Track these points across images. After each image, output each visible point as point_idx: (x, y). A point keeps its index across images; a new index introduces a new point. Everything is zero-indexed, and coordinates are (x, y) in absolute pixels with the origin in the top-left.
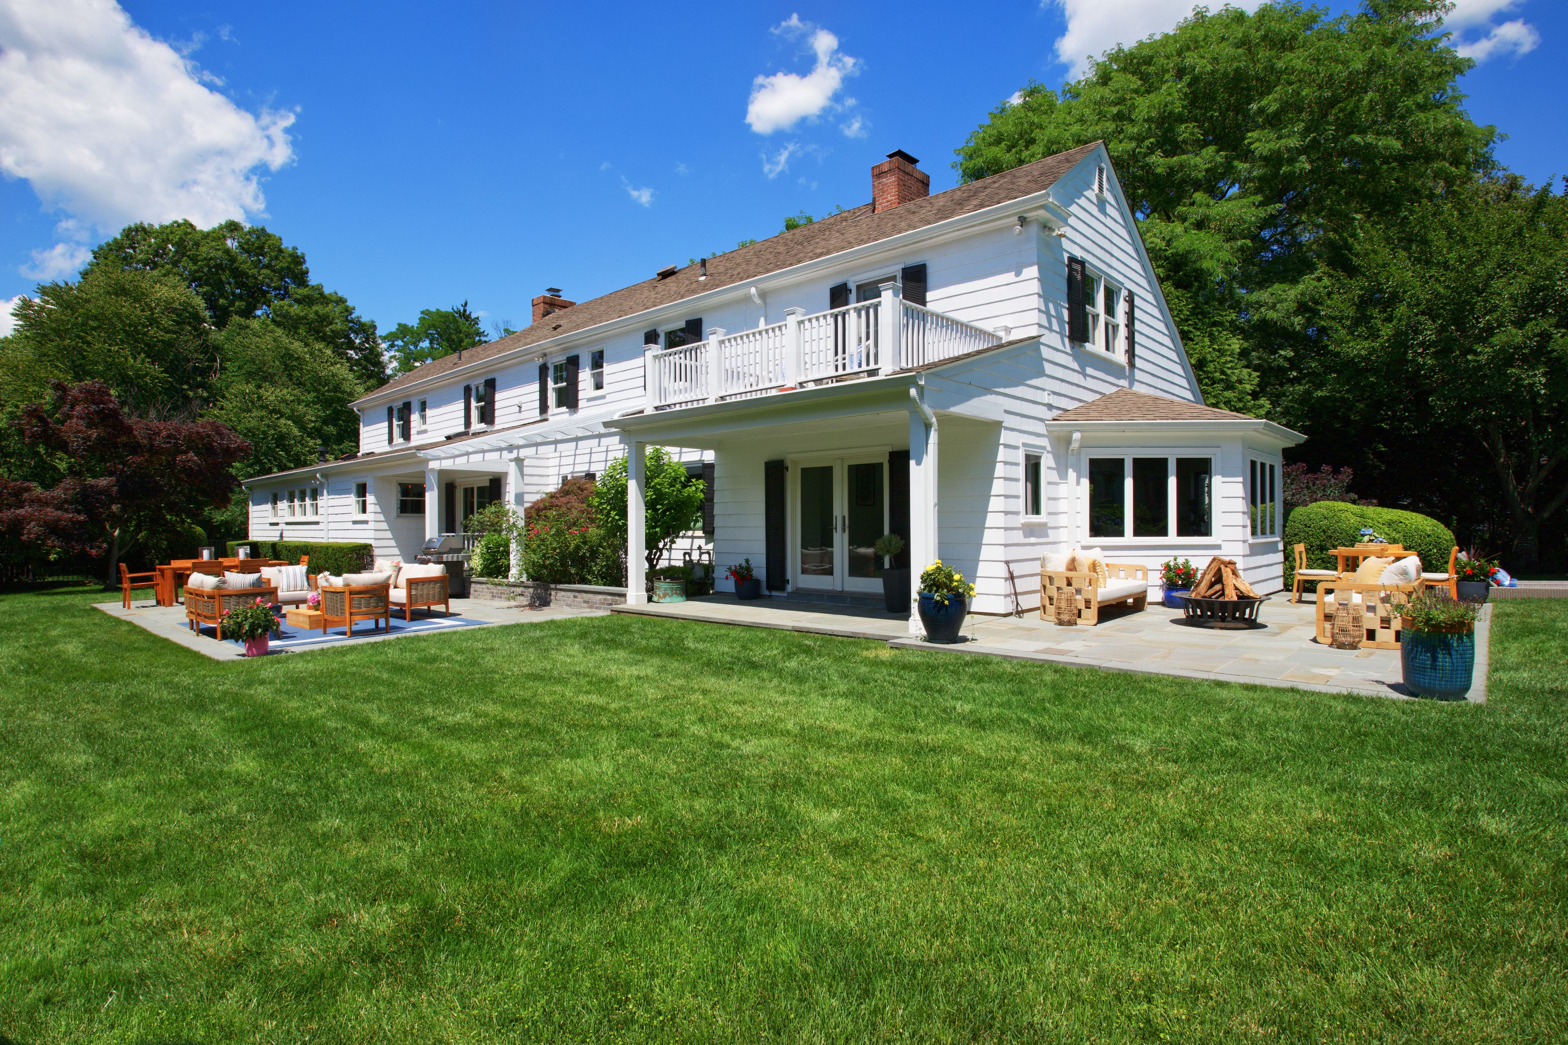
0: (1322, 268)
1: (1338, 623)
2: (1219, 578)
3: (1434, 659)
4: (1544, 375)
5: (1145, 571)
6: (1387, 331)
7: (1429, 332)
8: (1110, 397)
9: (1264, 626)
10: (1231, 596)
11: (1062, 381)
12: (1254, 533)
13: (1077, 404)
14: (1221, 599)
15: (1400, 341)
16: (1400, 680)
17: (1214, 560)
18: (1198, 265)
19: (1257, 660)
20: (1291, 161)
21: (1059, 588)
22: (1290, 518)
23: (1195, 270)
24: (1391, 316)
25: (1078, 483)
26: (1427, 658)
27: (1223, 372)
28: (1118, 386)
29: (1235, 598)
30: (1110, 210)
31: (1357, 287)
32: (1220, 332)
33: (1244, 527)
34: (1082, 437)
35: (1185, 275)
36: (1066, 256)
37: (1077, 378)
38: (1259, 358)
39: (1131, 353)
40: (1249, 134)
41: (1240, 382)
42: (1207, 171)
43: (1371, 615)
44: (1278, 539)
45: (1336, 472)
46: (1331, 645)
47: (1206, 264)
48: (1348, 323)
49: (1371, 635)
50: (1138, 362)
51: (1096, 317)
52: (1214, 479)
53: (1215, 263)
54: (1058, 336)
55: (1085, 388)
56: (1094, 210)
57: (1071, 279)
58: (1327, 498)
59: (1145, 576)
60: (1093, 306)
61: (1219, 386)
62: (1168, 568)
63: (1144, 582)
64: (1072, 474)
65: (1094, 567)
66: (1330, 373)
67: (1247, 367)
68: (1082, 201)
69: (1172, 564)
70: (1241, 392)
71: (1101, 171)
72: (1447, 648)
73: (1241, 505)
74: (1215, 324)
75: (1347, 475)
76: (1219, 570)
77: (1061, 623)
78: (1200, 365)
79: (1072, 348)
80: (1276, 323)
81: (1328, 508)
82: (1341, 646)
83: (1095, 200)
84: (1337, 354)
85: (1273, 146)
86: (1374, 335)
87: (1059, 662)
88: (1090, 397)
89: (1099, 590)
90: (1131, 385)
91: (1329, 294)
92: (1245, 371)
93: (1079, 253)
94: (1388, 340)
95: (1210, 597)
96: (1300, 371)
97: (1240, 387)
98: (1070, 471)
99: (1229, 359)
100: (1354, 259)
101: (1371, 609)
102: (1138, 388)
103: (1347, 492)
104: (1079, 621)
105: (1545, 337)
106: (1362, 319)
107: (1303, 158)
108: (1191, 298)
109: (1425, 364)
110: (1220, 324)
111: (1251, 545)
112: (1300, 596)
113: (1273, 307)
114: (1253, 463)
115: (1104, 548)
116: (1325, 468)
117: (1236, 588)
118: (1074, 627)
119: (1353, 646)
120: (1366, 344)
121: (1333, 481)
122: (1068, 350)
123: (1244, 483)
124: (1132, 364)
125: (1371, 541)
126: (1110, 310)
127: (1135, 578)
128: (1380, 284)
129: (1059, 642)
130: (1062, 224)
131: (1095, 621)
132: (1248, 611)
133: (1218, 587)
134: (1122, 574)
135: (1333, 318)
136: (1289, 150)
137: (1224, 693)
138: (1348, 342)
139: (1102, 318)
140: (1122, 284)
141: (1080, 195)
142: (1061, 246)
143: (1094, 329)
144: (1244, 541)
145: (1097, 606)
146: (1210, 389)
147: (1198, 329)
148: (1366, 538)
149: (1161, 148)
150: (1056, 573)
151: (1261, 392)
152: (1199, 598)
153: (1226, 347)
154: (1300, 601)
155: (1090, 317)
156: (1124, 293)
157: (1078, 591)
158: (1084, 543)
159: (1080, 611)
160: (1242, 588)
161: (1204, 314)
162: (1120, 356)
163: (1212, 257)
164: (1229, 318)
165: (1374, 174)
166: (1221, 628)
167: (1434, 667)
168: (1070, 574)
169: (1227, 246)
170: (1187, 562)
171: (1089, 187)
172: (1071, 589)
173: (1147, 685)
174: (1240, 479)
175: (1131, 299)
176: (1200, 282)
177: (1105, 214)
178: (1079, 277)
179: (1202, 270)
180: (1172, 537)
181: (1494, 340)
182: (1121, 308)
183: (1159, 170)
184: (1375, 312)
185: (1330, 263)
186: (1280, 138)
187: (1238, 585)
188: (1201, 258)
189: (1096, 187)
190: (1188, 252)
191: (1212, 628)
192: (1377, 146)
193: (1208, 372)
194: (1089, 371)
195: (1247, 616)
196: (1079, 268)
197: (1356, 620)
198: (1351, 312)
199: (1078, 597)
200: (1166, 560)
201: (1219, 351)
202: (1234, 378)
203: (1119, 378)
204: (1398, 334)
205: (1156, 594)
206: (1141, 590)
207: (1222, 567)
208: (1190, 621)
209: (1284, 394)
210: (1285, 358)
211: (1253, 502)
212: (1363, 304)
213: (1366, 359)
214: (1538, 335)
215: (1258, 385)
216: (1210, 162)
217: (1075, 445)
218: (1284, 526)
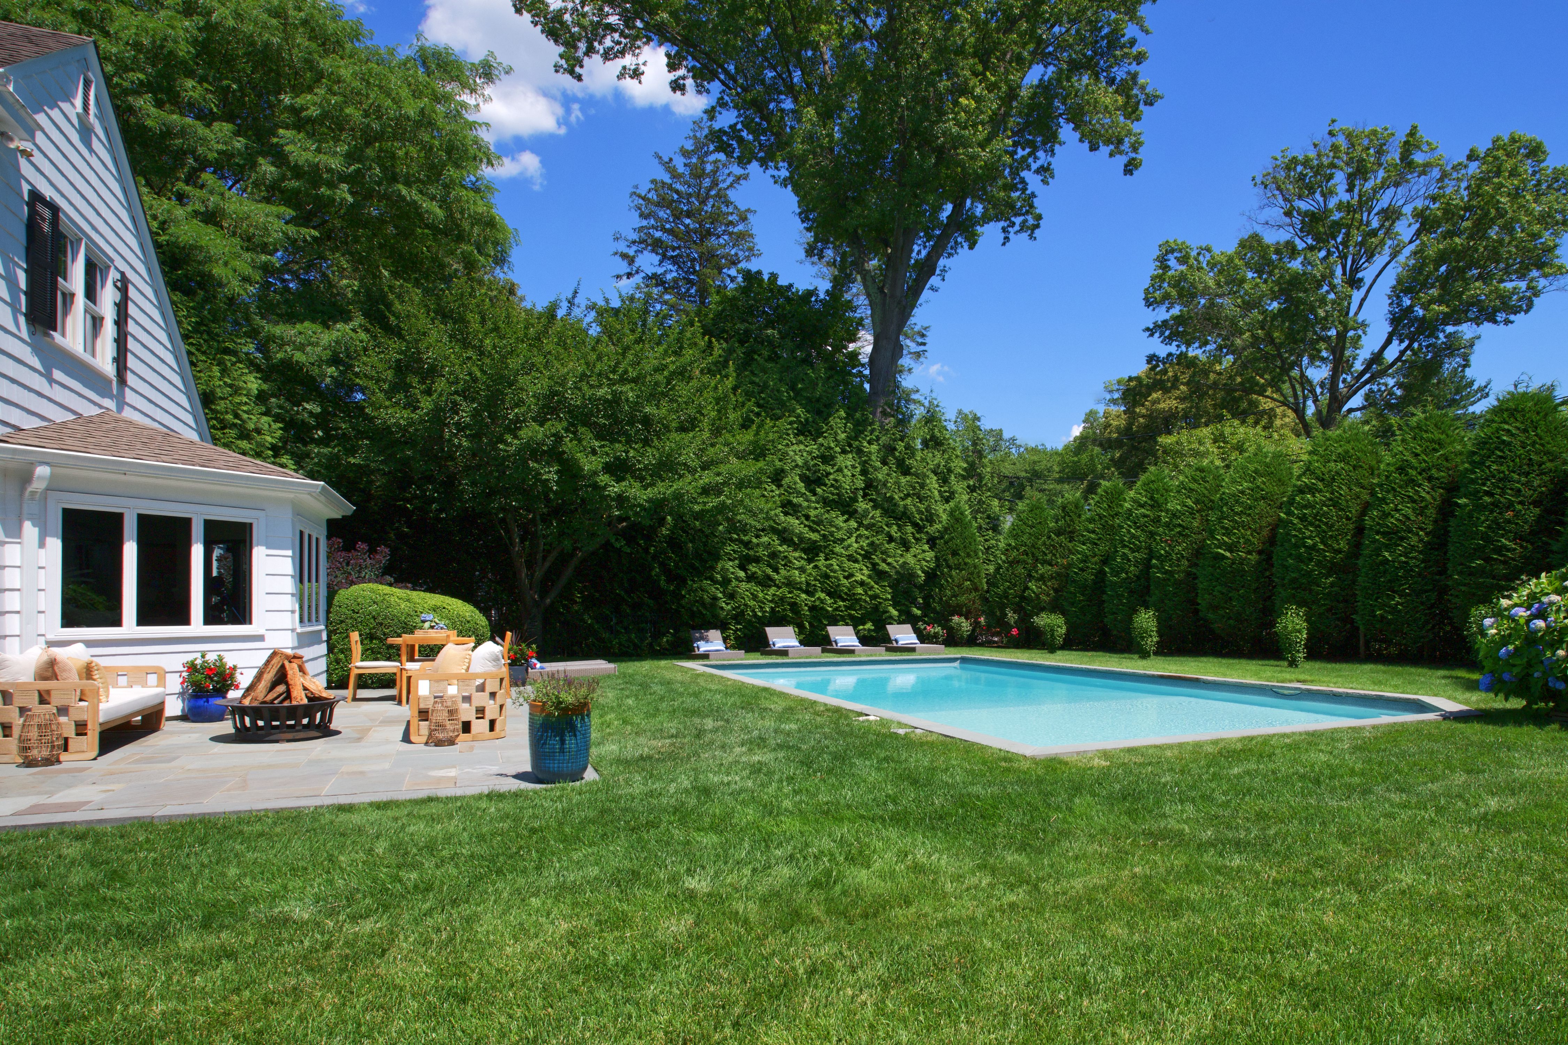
0: (359, 320)
1: (434, 717)
2: (282, 677)
3: (563, 742)
4: (557, 472)
5: (161, 674)
6: (426, 404)
7: (465, 415)
8: (90, 420)
9: (338, 733)
10: (300, 698)
11: (13, 381)
12: (301, 621)
13: (37, 423)
14: (286, 704)
15: (438, 417)
16: (528, 768)
17: (275, 654)
18: (207, 268)
19: (362, 773)
20: (331, 185)
21: (23, 710)
22: (335, 602)
23: (202, 275)
24: (430, 389)
25: (42, 544)
26: (555, 742)
27: (237, 416)
28: (101, 407)
29: (305, 701)
30: (96, 144)
31: (394, 348)
32: (234, 364)
33: (293, 612)
34: (52, 475)
35: (186, 276)
36: (26, 188)
37: (38, 382)
38: (280, 407)
39: (120, 361)
40: (281, 131)
41: (258, 431)
42: (219, 152)
43: (466, 705)
44: (323, 627)
45: (372, 551)
46: (426, 744)
47: (218, 271)
48: (386, 387)
49: (466, 727)
50: (131, 379)
51: (69, 297)
52: (255, 551)
53: (230, 274)
54: (8, 310)
55: (50, 400)
56: (75, 137)
57: (32, 226)
58: (363, 580)
59: (161, 682)
60: (65, 279)
61: (233, 433)
62: (192, 667)
63: (160, 690)
64: (30, 530)
65: (88, 671)
66: (362, 439)
67: (265, 414)
68: (55, 114)
69: (199, 662)
70: (259, 445)
71: (87, 84)
72: (573, 729)
73: (288, 585)
74: (227, 351)
75: (384, 554)
76: (283, 666)
77: (29, 763)
78: (207, 399)
79: (32, 334)
80: (301, 369)
81: (372, 591)
82: (439, 743)
83: (76, 122)
84: (371, 419)
85: (308, 156)
86: (413, 405)
87: (75, 823)
88: (59, 416)
89: (102, 706)
90: (120, 409)
91: (365, 349)
92: (265, 419)
93: (48, 192)
94: (427, 414)
95: (272, 702)
96: (326, 431)
97: (258, 438)
98: (28, 526)
99: (245, 399)
100: (392, 318)
101: (467, 699)
102: (128, 413)
103: (384, 574)
104: (64, 757)
105: (558, 438)
106: (399, 386)
107: (345, 186)
108: (193, 308)
109: (460, 445)
110: (234, 353)
111: (299, 635)
112: (355, 694)
113: (301, 348)
114: (301, 533)
115: (89, 644)
116: (362, 546)
117: (305, 689)
118: (56, 767)
119: (451, 742)
120: (406, 413)
121: (369, 561)
122: (25, 334)
123: (293, 558)
124: (122, 380)
125: (432, 627)
126: (91, 294)
127: (145, 685)
128: (419, 352)
129: (51, 794)
130: (25, 135)
131: (95, 753)
132: (319, 715)
133: (281, 688)
134: (123, 680)
135: (372, 378)
136: (329, 170)
137: (356, 818)
138: (387, 407)
139: (80, 300)
140: (112, 261)
141: (54, 105)
142: (19, 170)
143: (65, 314)
144: (293, 630)
145: (98, 730)
146: (219, 434)
147: (204, 353)
148: (427, 625)
149: (155, 94)
150: (17, 685)
151: (284, 448)
152: (255, 704)
153: (241, 384)
154: (355, 699)
155: (59, 294)
156: (113, 275)
157: (63, 710)
158: (51, 637)
159: (66, 740)
160: (312, 687)
161: (213, 336)
162: (105, 362)
163: (226, 264)
164: (245, 349)
165: (406, 234)
166: (289, 741)
167: (562, 750)
168: (44, 685)
169: (247, 256)
170: (221, 658)
171: (68, 98)
172: (51, 709)
173: (246, 829)
174: (289, 553)
175: (123, 286)
176: (207, 291)
177: (91, 150)
178: (46, 228)
179: (210, 276)
180: (197, 625)
181: (521, 433)
182: (108, 296)
183: (149, 123)
184: (414, 380)
185: (366, 315)
186: (319, 150)
187: (307, 684)
188: (209, 259)
189: (78, 102)
190: (193, 247)
191: (277, 741)
192: (421, 206)
193: (217, 412)
194: (58, 375)
195: (318, 721)
196: (47, 213)
197: (452, 712)
198: (390, 375)
199: (63, 719)
200: (189, 657)
201: (231, 386)
202: (251, 426)
203: (103, 396)
204: (438, 410)
205: (174, 707)
206: (158, 701)
207: (287, 663)
208: (242, 736)
209: (308, 455)
210: (311, 413)
211: (301, 581)
212: (400, 369)
213: (404, 430)
214: (553, 435)
215: (280, 439)
216: (226, 143)
217: (38, 486)
218: (328, 612)
